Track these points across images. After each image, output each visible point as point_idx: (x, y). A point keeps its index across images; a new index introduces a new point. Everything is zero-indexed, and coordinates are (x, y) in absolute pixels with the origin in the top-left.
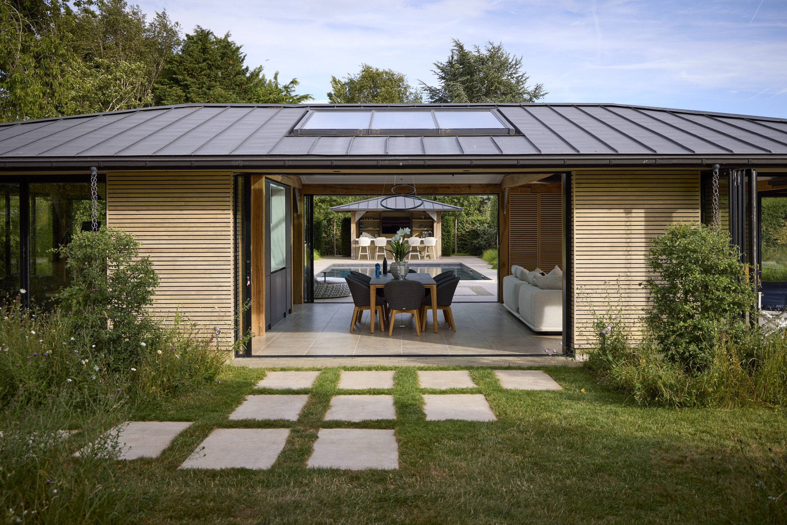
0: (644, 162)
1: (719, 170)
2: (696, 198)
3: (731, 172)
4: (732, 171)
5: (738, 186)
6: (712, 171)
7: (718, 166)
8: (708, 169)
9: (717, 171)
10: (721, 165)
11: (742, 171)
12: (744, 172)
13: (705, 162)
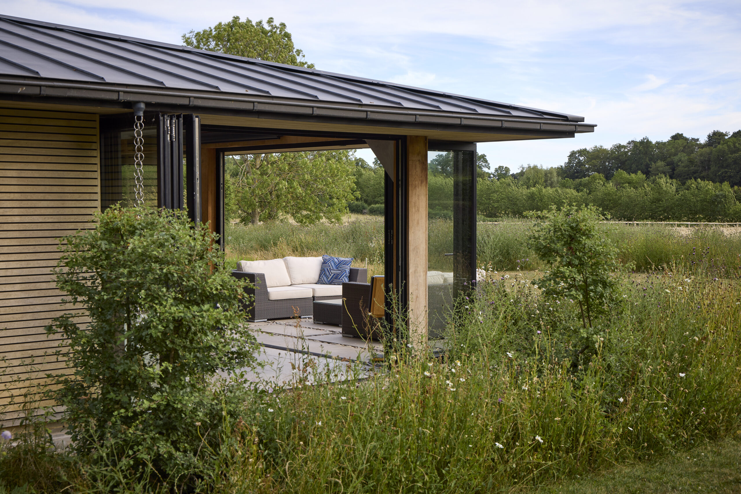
0: (20, 90)
1: (145, 112)
2: (93, 161)
3: (161, 118)
4: (163, 116)
5: (172, 142)
6: (132, 114)
7: (143, 106)
8: (126, 110)
9: (141, 114)
10: (147, 104)
11: (178, 117)
12: (181, 120)
13: (123, 97)
